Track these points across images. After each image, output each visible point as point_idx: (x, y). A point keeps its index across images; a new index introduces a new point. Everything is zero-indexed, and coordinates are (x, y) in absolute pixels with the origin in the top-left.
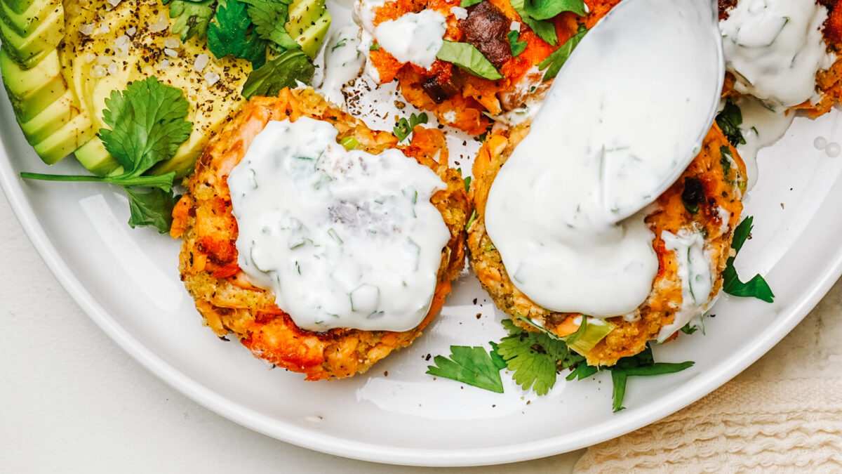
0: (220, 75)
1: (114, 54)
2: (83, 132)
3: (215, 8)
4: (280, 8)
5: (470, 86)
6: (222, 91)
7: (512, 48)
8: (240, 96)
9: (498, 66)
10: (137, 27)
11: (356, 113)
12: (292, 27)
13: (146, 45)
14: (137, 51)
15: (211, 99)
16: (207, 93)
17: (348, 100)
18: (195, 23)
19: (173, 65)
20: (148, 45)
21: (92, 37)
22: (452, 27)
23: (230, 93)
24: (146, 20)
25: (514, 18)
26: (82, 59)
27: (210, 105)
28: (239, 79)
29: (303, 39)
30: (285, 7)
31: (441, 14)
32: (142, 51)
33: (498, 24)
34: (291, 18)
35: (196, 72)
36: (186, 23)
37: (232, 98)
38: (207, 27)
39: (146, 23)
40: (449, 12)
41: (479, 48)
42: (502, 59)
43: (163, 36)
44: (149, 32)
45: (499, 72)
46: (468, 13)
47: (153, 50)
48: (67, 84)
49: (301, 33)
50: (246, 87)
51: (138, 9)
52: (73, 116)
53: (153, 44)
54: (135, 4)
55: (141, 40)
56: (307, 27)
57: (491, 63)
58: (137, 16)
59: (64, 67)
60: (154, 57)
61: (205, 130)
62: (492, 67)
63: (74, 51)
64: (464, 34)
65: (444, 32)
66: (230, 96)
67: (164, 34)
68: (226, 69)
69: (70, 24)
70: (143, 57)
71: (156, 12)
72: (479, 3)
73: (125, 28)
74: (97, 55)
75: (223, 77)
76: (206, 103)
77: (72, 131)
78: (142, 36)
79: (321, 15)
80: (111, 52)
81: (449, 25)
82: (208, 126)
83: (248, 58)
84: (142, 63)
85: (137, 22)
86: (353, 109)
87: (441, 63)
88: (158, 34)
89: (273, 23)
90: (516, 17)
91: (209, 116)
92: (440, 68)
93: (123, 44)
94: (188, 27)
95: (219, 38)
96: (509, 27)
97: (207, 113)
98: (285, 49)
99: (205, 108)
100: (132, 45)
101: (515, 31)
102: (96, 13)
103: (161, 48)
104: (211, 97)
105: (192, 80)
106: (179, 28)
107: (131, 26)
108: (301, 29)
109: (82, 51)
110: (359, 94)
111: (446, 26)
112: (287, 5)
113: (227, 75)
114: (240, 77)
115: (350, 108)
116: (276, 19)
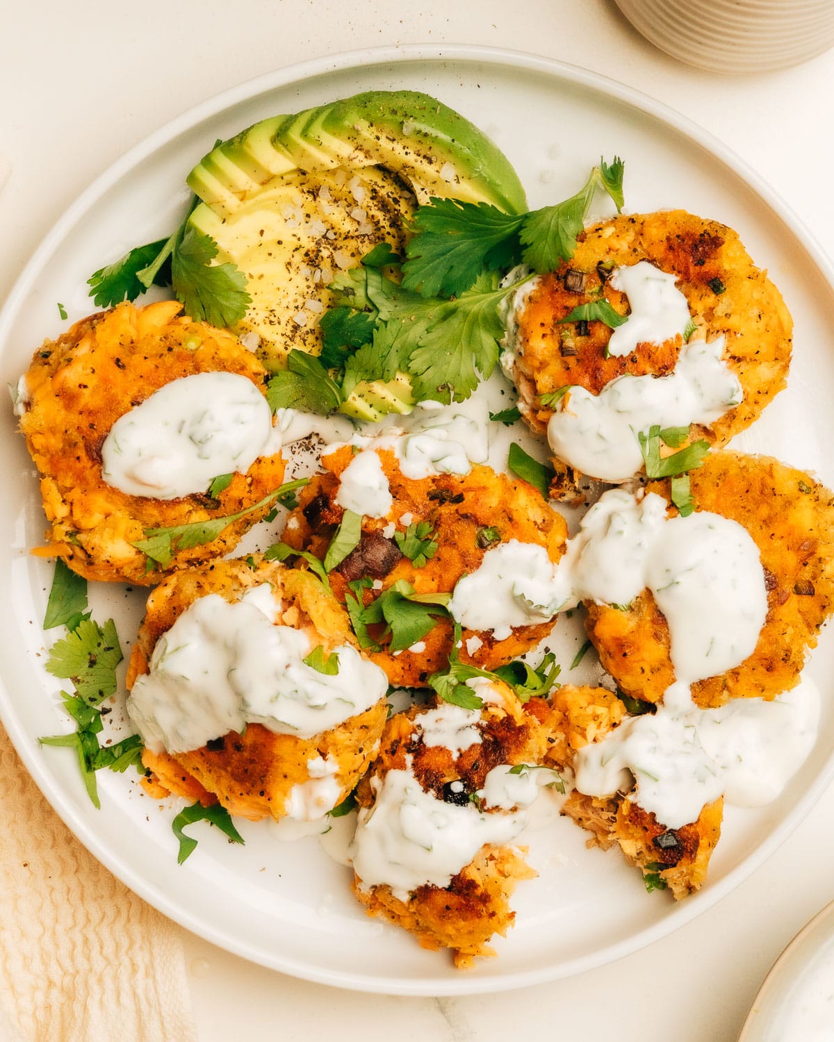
0: (305, 326)
1: (307, 222)
2: (223, 207)
3: (365, 310)
4: (378, 373)
5: (319, 543)
6: (292, 331)
7: (357, 581)
8: (290, 349)
9: (339, 569)
10: (336, 239)
11: (294, 449)
12: (363, 387)
13: (320, 251)
14: (313, 244)
15: (281, 323)
16: (287, 318)
17: (305, 441)
18: (347, 295)
19: (307, 280)
20: (321, 254)
21: (318, 199)
22: (376, 523)
23: (290, 339)
24: (344, 247)
25: (386, 583)
26: (294, 192)
27: (276, 322)
28: (305, 345)
29: (354, 398)
30: (380, 375)
31: (388, 513)
32: (314, 248)
33: (379, 568)
34: (371, 384)
35: (304, 303)
36: (346, 286)
37: (286, 342)
38: (346, 307)
39: (341, 247)
40: (390, 521)
41: (356, 550)
42: (346, 572)
43: (332, 266)
44: (333, 251)
45: (333, 569)
46: (390, 539)
47: (317, 259)
48: (266, 184)
49: (359, 396)
50: (300, 353)
51: (352, 237)
52: (237, 195)
53: (322, 258)
54: (357, 234)
55: (324, 245)
56: (366, 401)
57: (342, 563)
58: (346, 238)
59: (282, 178)
60: (311, 261)
61: (251, 321)
62: (337, 564)
63: (301, 184)
64: (369, 536)
65: (372, 516)
66: (288, 339)
67: (335, 266)
68: (312, 331)
69: (326, 176)
70: (308, 251)
71: (353, 255)
72: (399, 548)
73: (333, 228)
74: (302, 207)
75: (304, 330)
76: (277, 318)
77: (222, 197)
78: (328, 246)
79: (380, 412)
80: (308, 219)
81: (377, 521)
82: (255, 323)
83: (324, 351)
84: (303, 251)
85: (340, 239)
86: (297, 447)
87: (341, 513)
88: (333, 261)
89: (362, 370)
90: (387, 586)
91: (265, 323)
92: (336, 513)
93: (318, 229)
94: (342, 289)
95: (339, 320)
96: (377, 579)
97: (267, 321)
98: (341, 385)
99: (272, 318)
100: (318, 238)
101: (373, 585)
102: (342, 199)
103: (320, 266)
104: (283, 322)
105: (296, 301)
106: (339, 281)
107: (335, 234)
108: (363, 396)
109: (303, 192)
110: (312, 450)
111: (377, 518)
112: (382, 378)
113: (307, 333)
114: (307, 345)
115: (298, 444)
116: (367, 371)
